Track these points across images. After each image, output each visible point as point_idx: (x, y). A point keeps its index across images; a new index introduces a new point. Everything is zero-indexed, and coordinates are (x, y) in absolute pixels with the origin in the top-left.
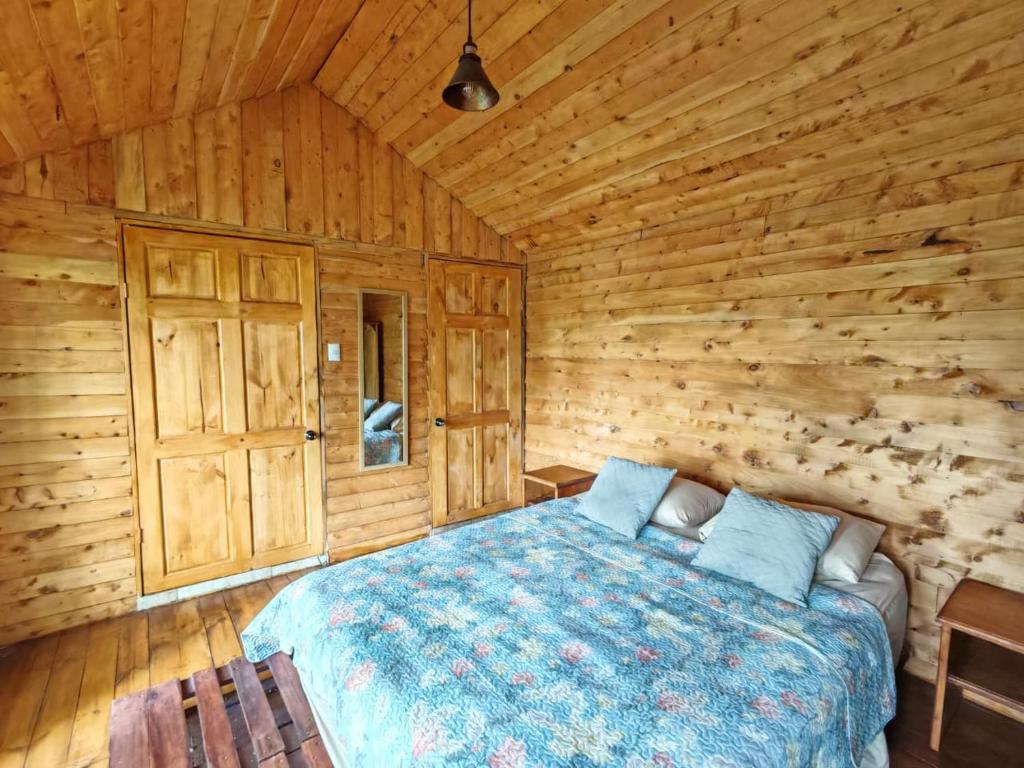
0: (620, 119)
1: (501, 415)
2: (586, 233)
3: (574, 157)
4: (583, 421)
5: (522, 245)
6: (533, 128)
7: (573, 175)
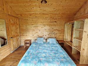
0: (39, 7)
1: (18, 35)
2: (29, 16)
3: (33, 9)
4: (29, 35)
5: (20, 16)
6: (29, 4)
7: (32, 10)
